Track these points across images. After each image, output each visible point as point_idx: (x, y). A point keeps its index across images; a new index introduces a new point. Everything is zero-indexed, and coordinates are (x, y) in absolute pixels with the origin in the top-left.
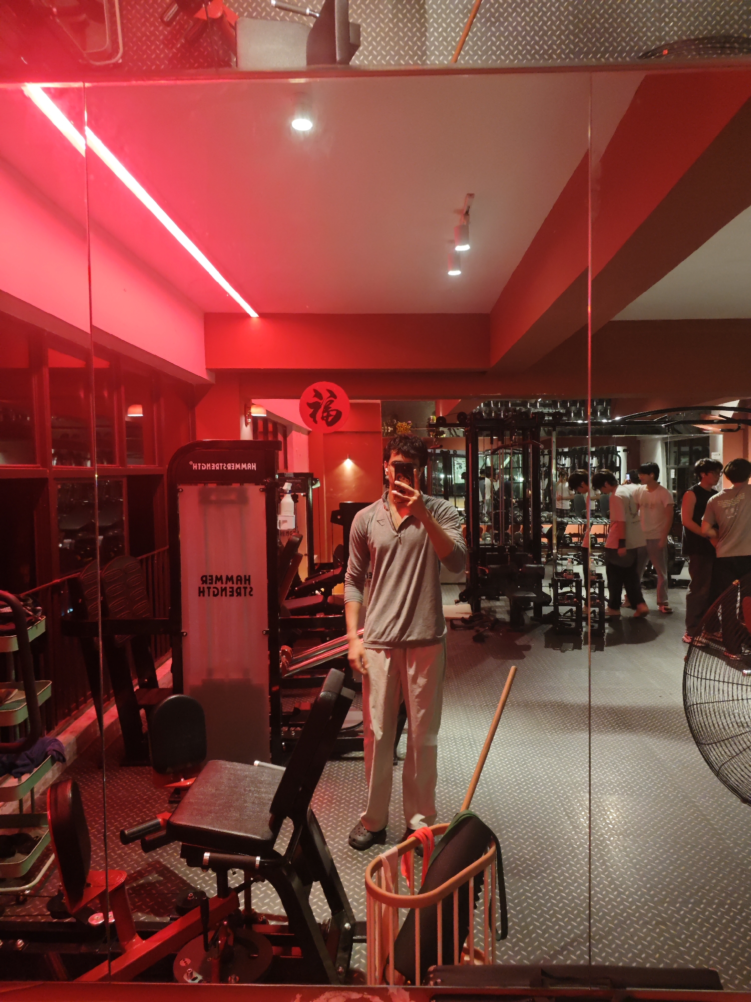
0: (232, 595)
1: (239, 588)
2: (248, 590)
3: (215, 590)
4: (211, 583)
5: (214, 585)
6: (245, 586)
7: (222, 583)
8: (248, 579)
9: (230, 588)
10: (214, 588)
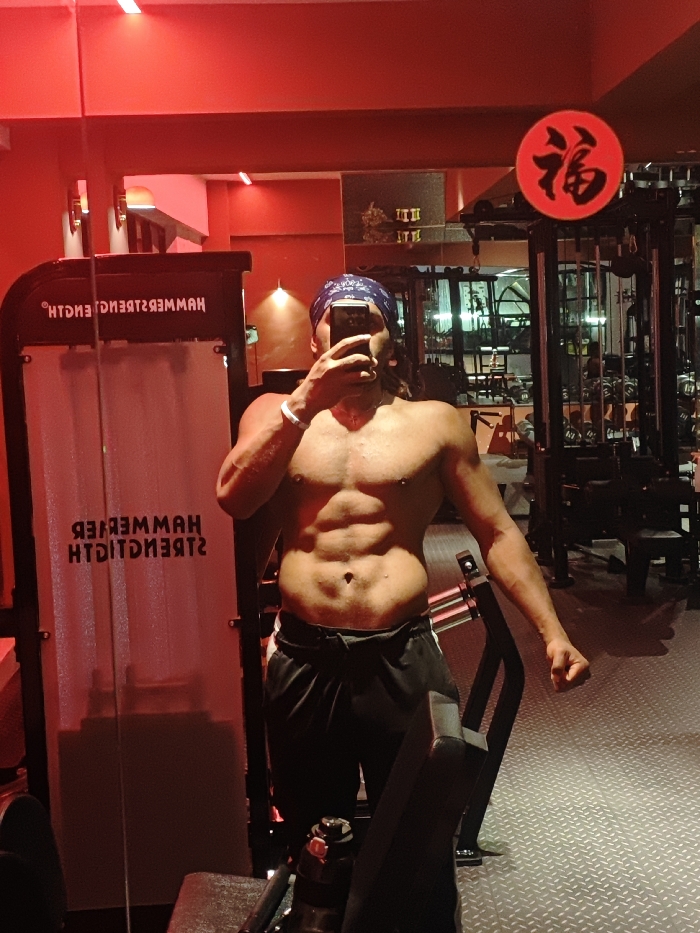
0: (166, 555)
1: (181, 540)
2: (197, 543)
3: (133, 544)
4: (125, 532)
5: (132, 536)
6: (191, 535)
7: (147, 531)
8: (195, 523)
9: (163, 540)
10: (132, 541)
